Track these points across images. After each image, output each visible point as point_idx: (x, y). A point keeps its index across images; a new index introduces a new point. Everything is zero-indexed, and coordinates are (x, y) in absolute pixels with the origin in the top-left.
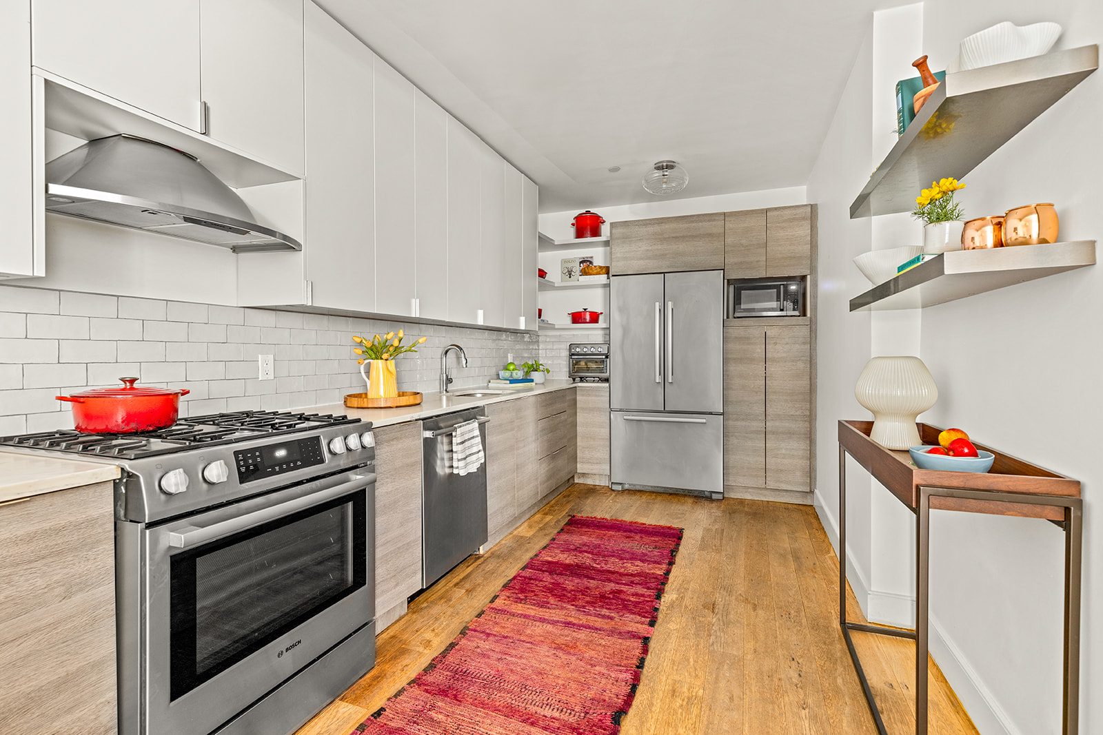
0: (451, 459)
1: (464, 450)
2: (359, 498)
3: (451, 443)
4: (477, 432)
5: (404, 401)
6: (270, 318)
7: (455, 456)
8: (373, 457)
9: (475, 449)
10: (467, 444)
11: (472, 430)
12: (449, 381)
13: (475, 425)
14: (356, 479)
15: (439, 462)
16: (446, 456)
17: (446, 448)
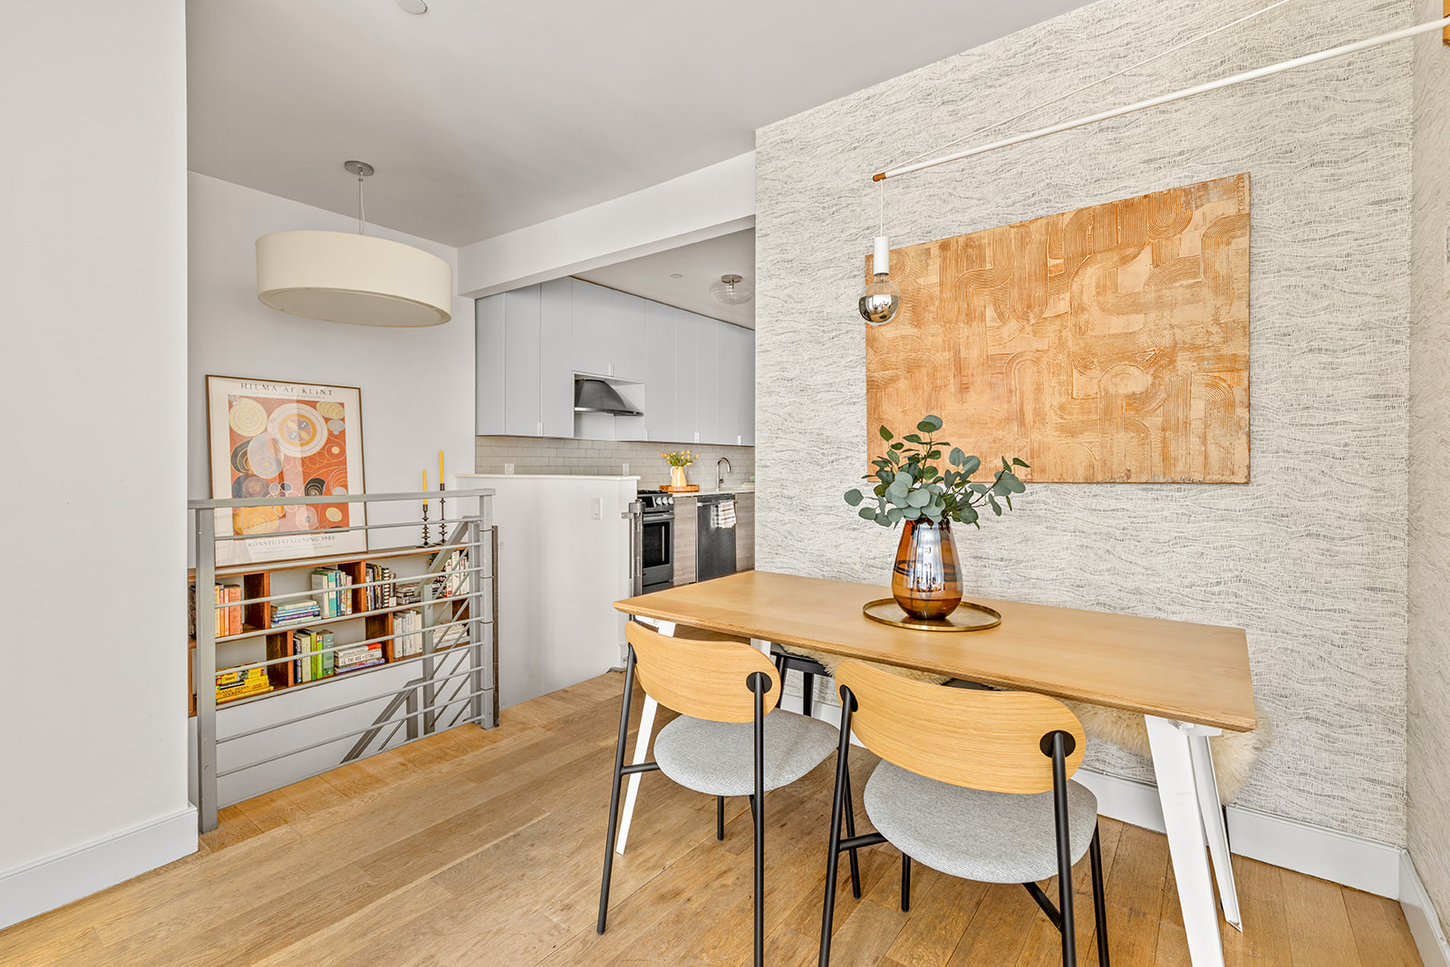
0: (718, 520)
1: (725, 515)
2: (667, 525)
3: (717, 511)
4: (732, 507)
5: (689, 489)
6: (628, 445)
7: (720, 518)
8: (672, 509)
9: (731, 516)
10: (726, 512)
11: (729, 505)
12: (721, 481)
13: (732, 502)
14: (665, 516)
15: (712, 522)
16: (715, 518)
17: (715, 513)
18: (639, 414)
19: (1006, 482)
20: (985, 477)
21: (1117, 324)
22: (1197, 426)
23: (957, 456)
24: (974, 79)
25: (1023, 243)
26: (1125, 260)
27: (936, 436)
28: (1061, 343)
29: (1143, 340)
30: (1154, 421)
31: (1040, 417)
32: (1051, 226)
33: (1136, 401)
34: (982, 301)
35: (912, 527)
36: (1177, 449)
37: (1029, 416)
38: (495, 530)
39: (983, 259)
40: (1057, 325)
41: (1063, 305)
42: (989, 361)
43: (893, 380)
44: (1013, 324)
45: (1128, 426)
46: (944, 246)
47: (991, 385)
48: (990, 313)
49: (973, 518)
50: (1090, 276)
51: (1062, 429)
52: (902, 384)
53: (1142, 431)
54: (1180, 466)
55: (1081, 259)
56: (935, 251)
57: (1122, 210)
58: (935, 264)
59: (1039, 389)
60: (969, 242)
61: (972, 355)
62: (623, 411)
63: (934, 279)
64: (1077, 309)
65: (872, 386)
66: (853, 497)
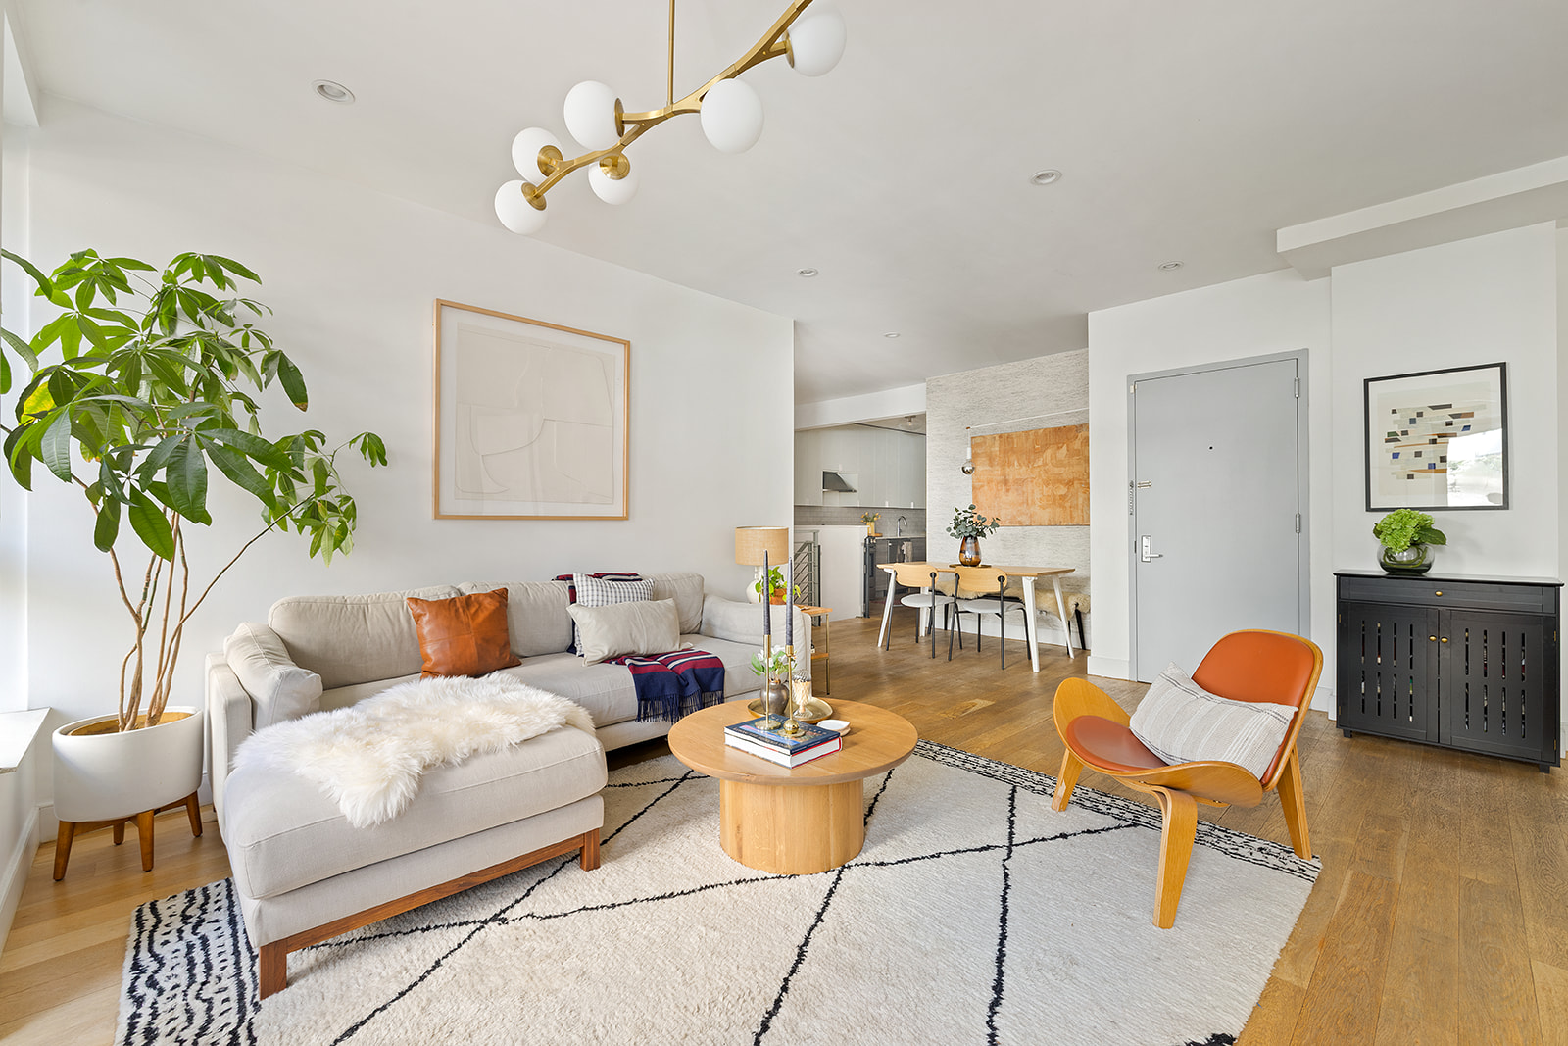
6: (846, 509)
18: (855, 491)
19: (994, 525)
20: (987, 523)
21: (1057, 470)
22: (1080, 506)
23: (979, 517)
24: (1011, 374)
25: (1027, 439)
26: (1059, 448)
27: (974, 511)
28: (1040, 476)
29: (1065, 476)
30: (1068, 504)
31: (1034, 503)
32: (1036, 432)
33: (1063, 497)
34: (1013, 458)
35: (966, 539)
36: (1075, 514)
37: (1030, 502)
38: (819, 546)
39: (1013, 442)
40: (1038, 469)
41: (1040, 463)
42: (1016, 482)
43: (982, 486)
44: (1024, 468)
45: (1061, 506)
46: (1000, 437)
47: (1017, 490)
48: (1016, 463)
49: (984, 536)
50: (1048, 452)
51: (1040, 506)
52: (986, 488)
53: (1064, 507)
54: (1076, 520)
55: (1046, 446)
56: (997, 438)
57: (1058, 430)
58: (997, 443)
59: (1033, 492)
60: (1009, 436)
61: (1011, 478)
62: (845, 489)
63: (997, 449)
64: (1045, 464)
65: (974, 488)
66: (949, 530)
